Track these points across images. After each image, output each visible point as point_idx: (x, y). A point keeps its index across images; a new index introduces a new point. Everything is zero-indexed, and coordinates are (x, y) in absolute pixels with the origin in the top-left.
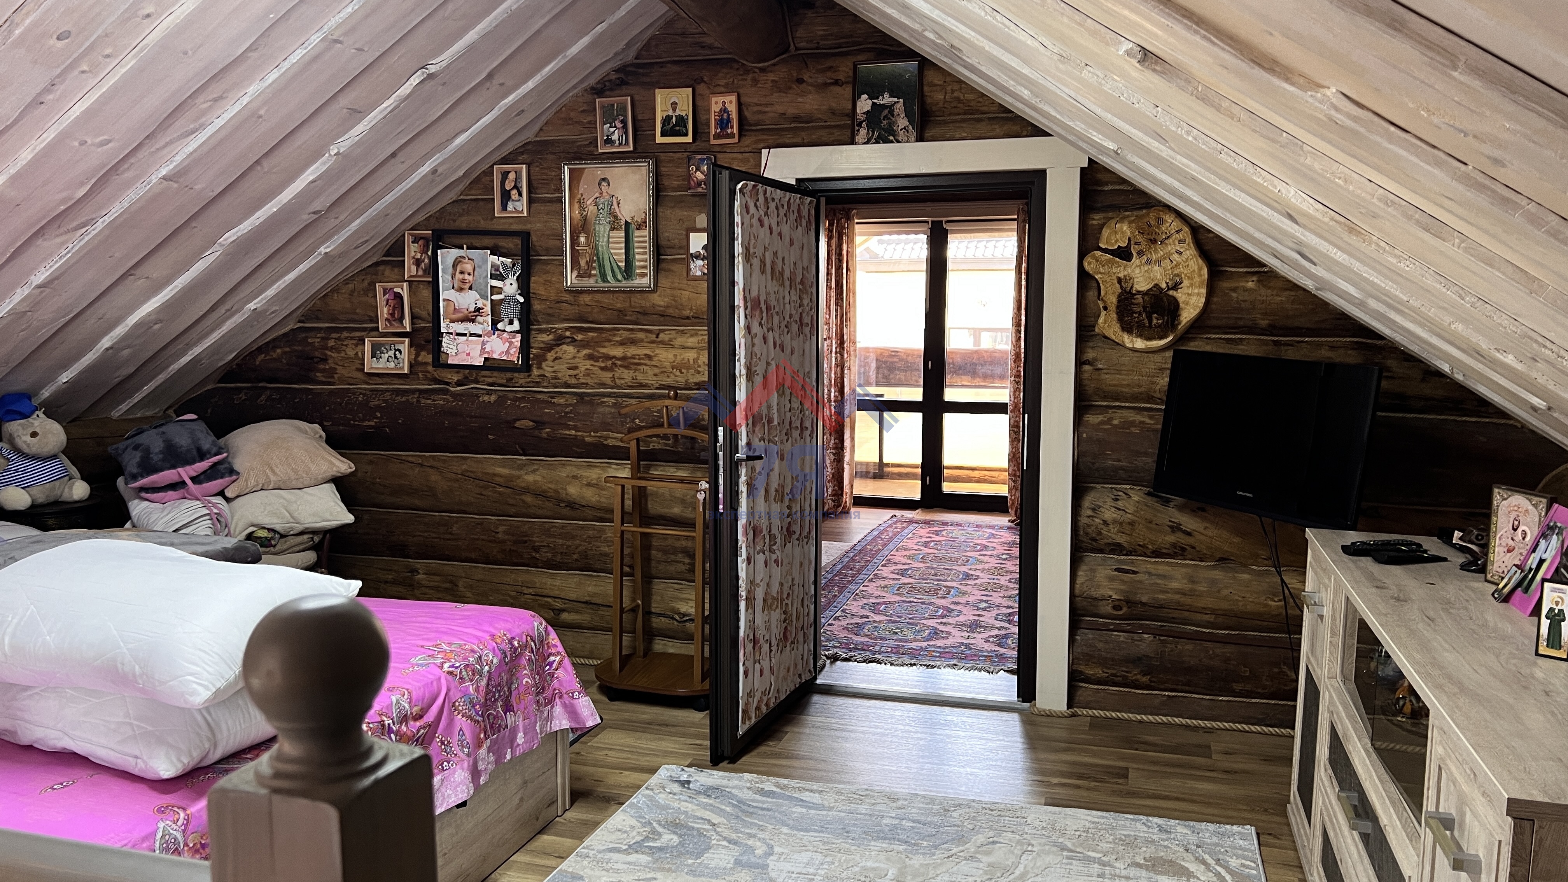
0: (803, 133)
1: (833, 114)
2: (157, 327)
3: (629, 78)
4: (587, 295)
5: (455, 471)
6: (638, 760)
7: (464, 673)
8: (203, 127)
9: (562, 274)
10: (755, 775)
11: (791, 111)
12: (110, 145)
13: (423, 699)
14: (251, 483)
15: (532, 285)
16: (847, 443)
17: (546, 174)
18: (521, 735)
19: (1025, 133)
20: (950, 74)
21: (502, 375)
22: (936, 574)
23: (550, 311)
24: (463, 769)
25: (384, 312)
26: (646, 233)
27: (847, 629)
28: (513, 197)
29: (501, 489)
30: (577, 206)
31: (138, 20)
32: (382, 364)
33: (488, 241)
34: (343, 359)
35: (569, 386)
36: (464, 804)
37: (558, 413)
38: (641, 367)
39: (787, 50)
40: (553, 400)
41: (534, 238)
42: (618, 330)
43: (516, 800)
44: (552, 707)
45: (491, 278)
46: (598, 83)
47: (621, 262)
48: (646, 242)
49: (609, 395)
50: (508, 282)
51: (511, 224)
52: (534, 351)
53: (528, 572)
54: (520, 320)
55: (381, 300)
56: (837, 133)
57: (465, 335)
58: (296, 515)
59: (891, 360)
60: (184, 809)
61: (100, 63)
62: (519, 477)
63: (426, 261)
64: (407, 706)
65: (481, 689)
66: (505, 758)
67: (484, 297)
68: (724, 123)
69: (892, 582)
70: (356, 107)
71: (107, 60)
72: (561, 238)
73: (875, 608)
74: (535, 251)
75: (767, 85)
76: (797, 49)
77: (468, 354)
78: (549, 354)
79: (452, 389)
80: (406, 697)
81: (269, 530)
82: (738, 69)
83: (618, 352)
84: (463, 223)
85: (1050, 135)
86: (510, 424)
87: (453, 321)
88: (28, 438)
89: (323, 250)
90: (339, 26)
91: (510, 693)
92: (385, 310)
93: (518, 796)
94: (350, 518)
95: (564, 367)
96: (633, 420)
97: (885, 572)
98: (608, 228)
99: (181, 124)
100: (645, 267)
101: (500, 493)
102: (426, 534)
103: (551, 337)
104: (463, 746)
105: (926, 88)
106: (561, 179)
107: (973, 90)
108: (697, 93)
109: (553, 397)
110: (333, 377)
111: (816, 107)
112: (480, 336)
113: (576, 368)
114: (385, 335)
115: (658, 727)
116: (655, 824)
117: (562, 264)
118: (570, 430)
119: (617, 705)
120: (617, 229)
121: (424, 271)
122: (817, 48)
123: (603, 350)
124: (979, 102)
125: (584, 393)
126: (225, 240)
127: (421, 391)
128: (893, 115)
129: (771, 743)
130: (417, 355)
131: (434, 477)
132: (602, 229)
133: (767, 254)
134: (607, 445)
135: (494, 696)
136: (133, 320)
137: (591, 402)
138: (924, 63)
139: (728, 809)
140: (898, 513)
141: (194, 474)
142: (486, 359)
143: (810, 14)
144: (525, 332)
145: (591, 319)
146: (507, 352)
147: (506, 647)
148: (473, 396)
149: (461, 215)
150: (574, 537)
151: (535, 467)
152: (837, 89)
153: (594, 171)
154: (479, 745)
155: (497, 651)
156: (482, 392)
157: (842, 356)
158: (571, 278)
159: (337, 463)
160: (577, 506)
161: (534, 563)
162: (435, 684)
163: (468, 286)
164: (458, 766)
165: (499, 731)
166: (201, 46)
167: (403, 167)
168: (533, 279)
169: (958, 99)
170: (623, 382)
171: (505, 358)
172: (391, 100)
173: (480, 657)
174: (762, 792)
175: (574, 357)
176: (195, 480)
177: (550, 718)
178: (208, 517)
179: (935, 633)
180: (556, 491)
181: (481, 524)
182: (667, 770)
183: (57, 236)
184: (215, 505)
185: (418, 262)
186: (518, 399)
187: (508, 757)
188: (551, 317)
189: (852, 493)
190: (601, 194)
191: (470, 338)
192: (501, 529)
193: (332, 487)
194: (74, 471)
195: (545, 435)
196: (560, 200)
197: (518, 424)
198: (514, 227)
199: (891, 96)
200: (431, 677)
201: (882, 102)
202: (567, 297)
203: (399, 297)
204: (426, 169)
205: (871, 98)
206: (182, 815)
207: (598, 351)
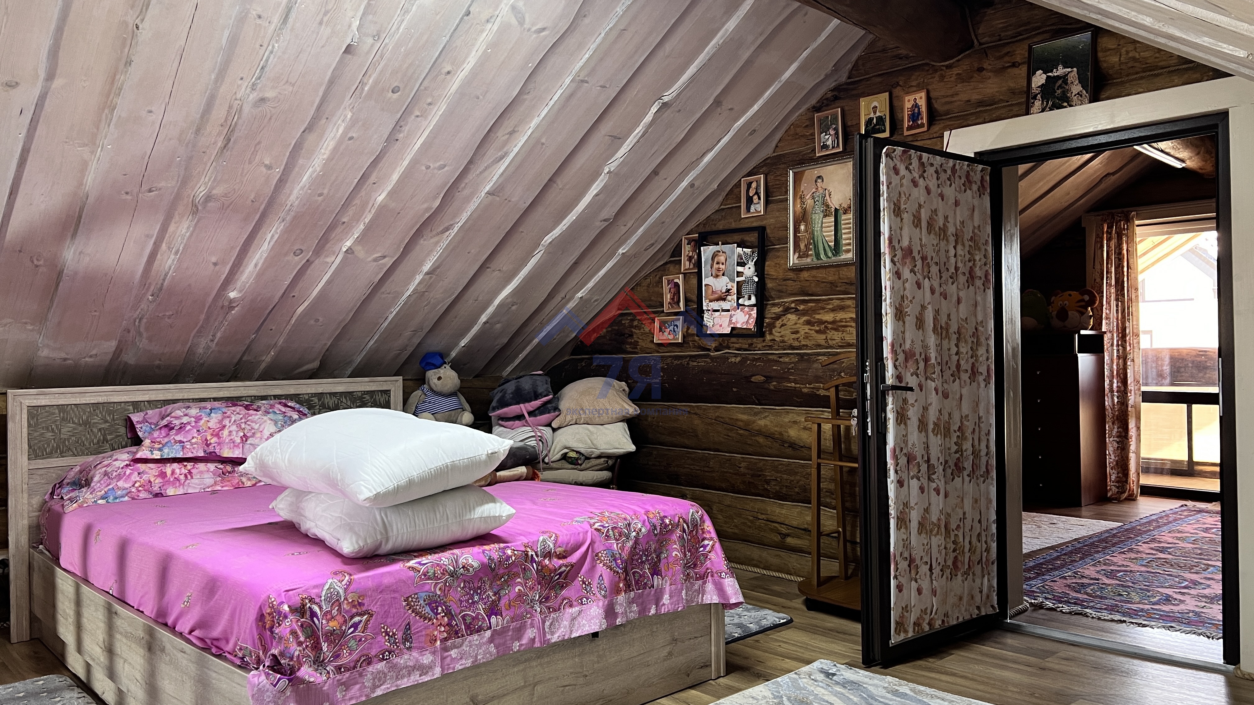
0: (985, 114)
1: (1014, 93)
2: (514, 308)
3: (842, 93)
4: (806, 272)
5: (710, 417)
6: (803, 653)
7: (611, 532)
8: (506, 154)
9: (787, 258)
10: (897, 679)
11: (975, 97)
12: (446, 168)
13: (568, 544)
14: (569, 418)
15: (766, 268)
16: (1132, 432)
17: (779, 180)
18: (666, 597)
19: (1206, 78)
20: (1124, 37)
21: (745, 341)
22: (1200, 554)
23: (780, 288)
24: (598, 607)
25: (667, 297)
26: (850, 216)
27: (1069, 586)
28: (755, 202)
29: (742, 432)
30: (799, 201)
31: (443, 76)
32: (666, 337)
33: (737, 237)
34: (643, 334)
35: (793, 348)
36: (595, 635)
37: (783, 369)
38: (848, 329)
39: (972, 46)
40: (780, 360)
41: (768, 231)
42: (832, 299)
43: (665, 652)
44: (705, 583)
45: (737, 265)
46: (818, 102)
47: (831, 242)
48: (850, 223)
49: (824, 354)
50: (747, 267)
51: (753, 222)
52: (767, 320)
53: (762, 501)
54: (756, 296)
55: (666, 288)
56: (1015, 109)
57: (718, 311)
58: (595, 442)
59: (1199, 359)
60: (351, 575)
61: (427, 110)
62: (754, 422)
63: (696, 257)
64: (552, 546)
65: (626, 548)
66: (650, 612)
67: (732, 280)
68: (915, 116)
69: (1144, 556)
70: (615, 134)
71: (431, 107)
72: (786, 228)
73: (1111, 575)
74: (771, 242)
75: (952, 79)
76: (981, 44)
77: (721, 326)
78: (778, 322)
79: (712, 354)
80: (552, 539)
81: (577, 452)
82: (928, 70)
83: (829, 317)
84: (720, 226)
85: (1232, 75)
86: (748, 379)
87: (711, 301)
88: (436, 381)
89: (621, 251)
90: (582, 68)
91: (660, 560)
92: (669, 296)
93: (668, 649)
94: (632, 448)
95: (788, 332)
96: (839, 374)
97: (1144, 548)
98: (822, 216)
99: (491, 153)
100: (849, 244)
101: (741, 435)
102: (692, 467)
103: (781, 309)
104: (601, 589)
105: (1100, 54)
106: (787, 181)
107: (1148, 48)
108: (894, 95)
109: (780, 357)
110: (636, 348)
111: (997, 90)
112: (728, 311)
113: (797, 332)
114: (669, 314)
115: (837, 634)
116: (785, 699)
117: (787, 250)
118: (790, 382)
119: (813, 614)
120: (829, 216)
121: (694, 265)
122: (1000, 40)
123: (817, 317)
124: (1156, 58)
125: (805, 353)
126: (545, 242)
127: (691, 356)
128: (1066, 84)
129: (931, 660)
130: (688, 329)
131: (697, 421)
132: (817, 217)
133: (923, 211)
134: (819, 395)
135: (641, 558)
136: (497, 302)
137: (808, 361)
138: (1098, 32)
139: (855, 699)
140: (1190, 503)
141: (532, 409)
142: (733, 329)
143: (990, 11)
144: (761, 306)
145: (810, 292)
146: (747, 322)
147: (658, 523)
148: (725, 358)
149: (720, 220)
150: (796, 473)
151: (767, 414)
152: (1015, 71)
153: (811, 173)
154: (618, 592)
155: (647, 523)
156: (732, 355)
157: (1125, 348)
158: (793, 259)
159: (627, 407)
160: (797, 447)
161: (766, 494)
162: (581, 535)
163: (721, 273)
164: (595, 604)
165: (645, 588)
166: (487, 92)
167: (666, 183)
168: (767, 263)
169: (1134, 59)
170: (834, 342)
171: (745, 327)
172: (640, 128)
173: (629, 525)
174: (895, 693)
175: (796, 324)
176: (531, 414)
177: (702, 591)
178: (534, 439)
179: (1168, 599)
180: (781, 434)
181: (730, 460)
182: (821, 663)
183: (431, 238)
184: (540, 431)
185: (690, 259)
186: (754, 360)
187: (653, 611)
188: (781, 293)
189: (1139, 481)
190: (817, 189)
191: (723, 313)
192: (743, 465)
193: (625, 425)
194: (467, 406)
195: (772, 387)
196: (786, 200)
197: (753, 379)
198: (755, 224)
199: (1065, 67)
200: (580, 529)
201: (1055, 74)
202: (791, 275)
203: (677, 285)
204: (684, 184)
205: (1045, 73)
206: (347, 578)
207: (814, 318)
